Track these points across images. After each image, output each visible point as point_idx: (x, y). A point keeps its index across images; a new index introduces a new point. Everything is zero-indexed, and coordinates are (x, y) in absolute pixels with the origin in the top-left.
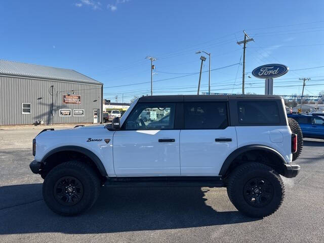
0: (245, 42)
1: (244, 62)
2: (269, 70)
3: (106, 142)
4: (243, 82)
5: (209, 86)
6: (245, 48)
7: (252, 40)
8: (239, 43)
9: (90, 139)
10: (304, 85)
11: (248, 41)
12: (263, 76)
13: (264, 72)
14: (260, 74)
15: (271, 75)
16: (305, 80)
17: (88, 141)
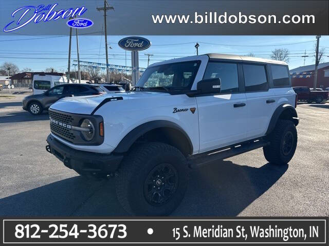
0: (105, 9)
1: (106, 31)
2: (135, 42)
3: (192, 111)
4: (107, 52)
5: (78, 54)
6: (105, 15)
7: (112, 8)
8: (99, 9)
9: (175, 109)
10: (149, 60)
11: (108, 8)
12: (129, 48)
13: (130, 44)
14: (127, 45)
15: (137, 47)
16: (149, 55)
17: (174, 112)
